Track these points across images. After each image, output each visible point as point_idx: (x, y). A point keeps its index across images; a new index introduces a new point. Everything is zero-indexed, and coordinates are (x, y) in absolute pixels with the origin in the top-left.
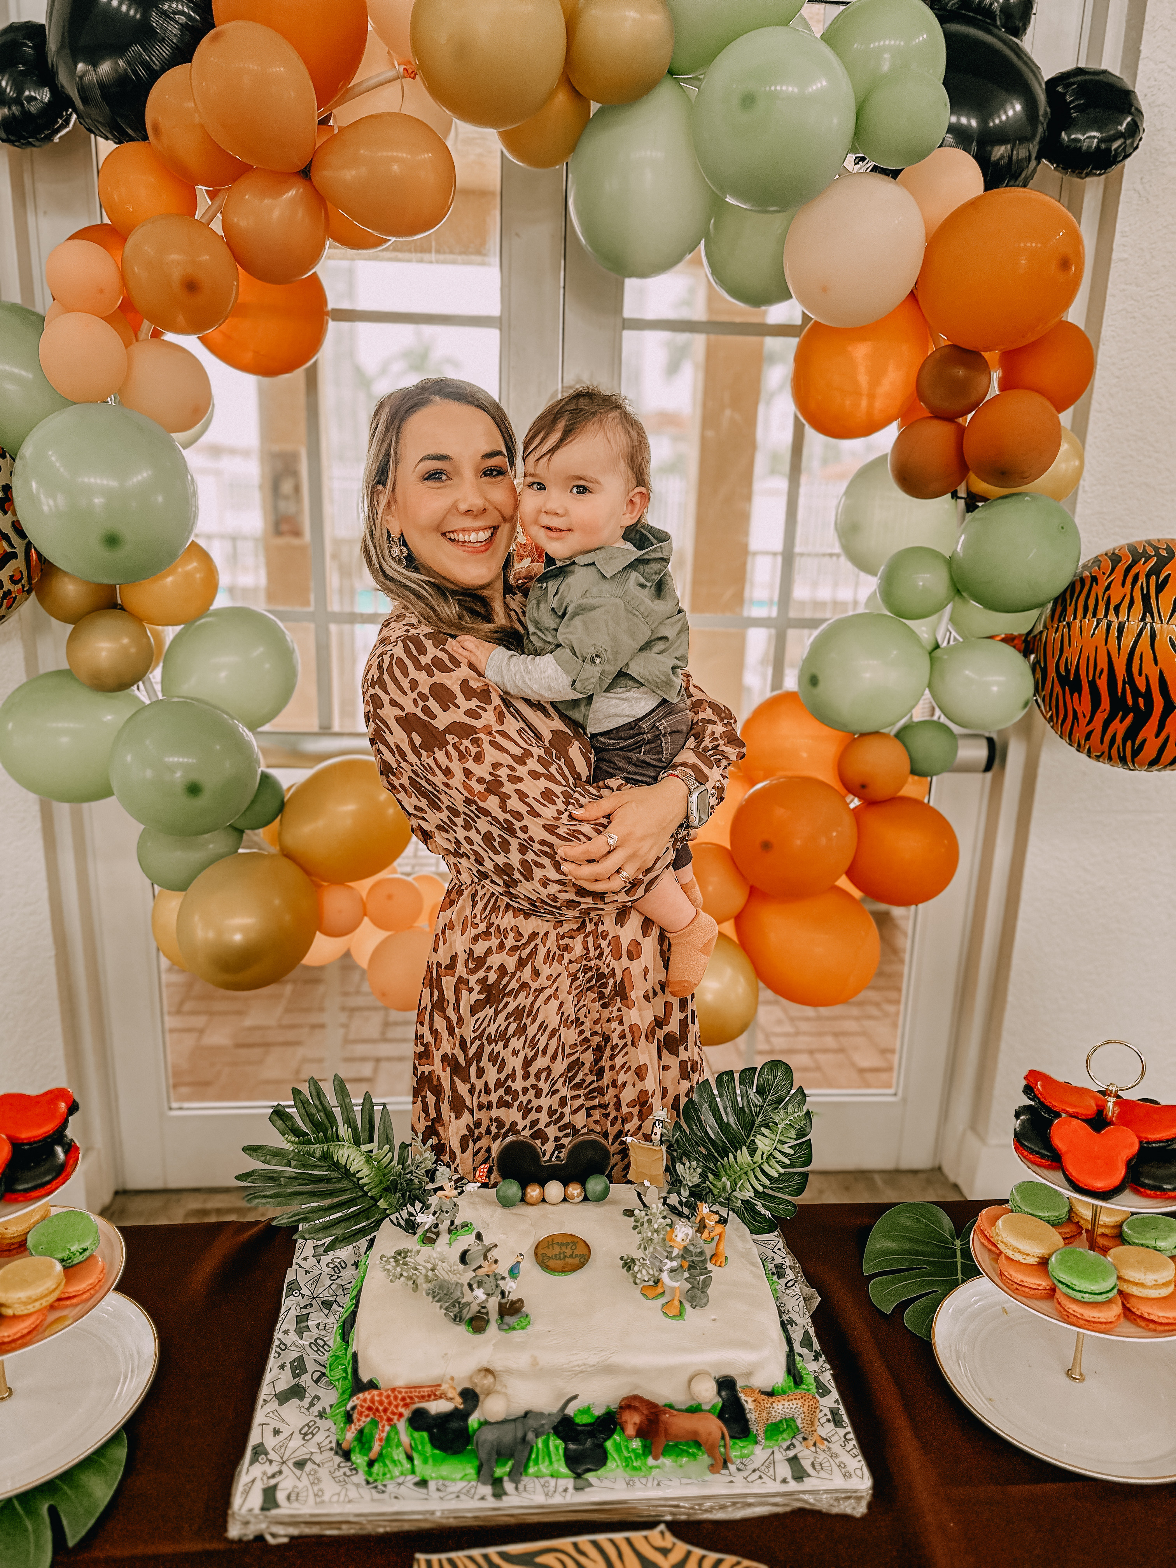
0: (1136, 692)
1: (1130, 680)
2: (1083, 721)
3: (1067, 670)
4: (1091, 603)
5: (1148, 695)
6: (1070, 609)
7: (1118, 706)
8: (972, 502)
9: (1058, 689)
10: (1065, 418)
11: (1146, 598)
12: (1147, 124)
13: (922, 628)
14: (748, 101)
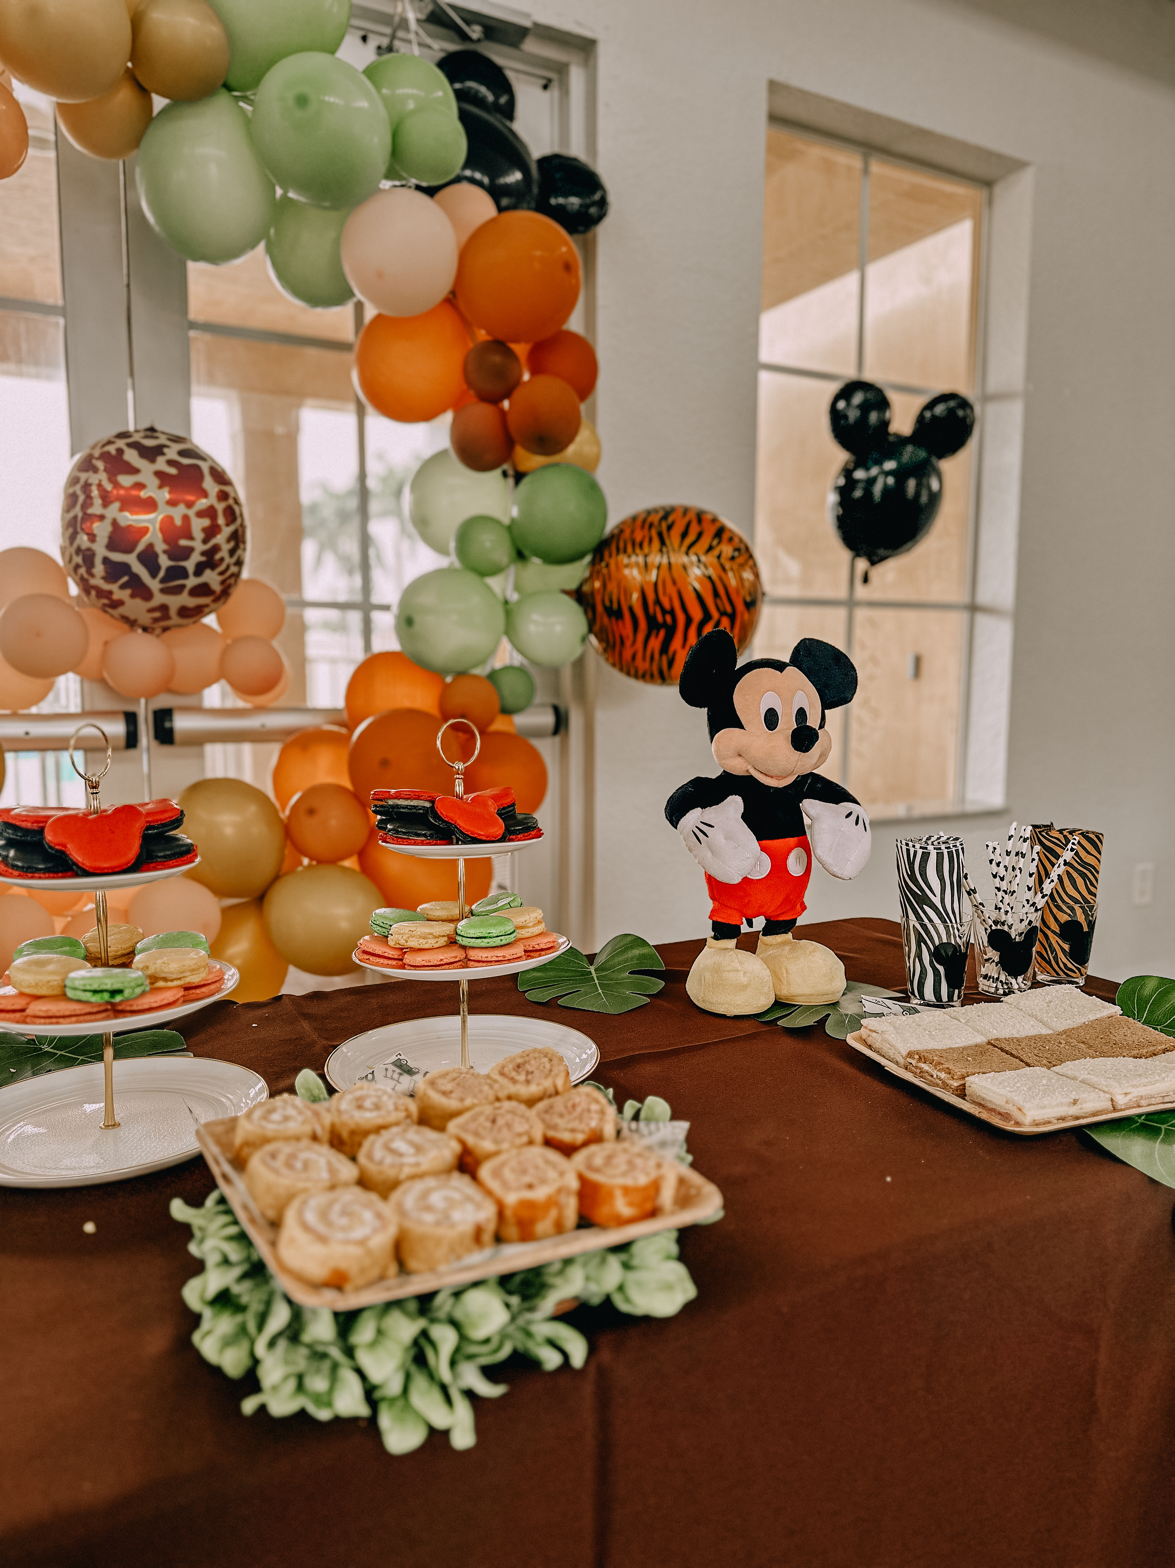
0: (664, 612)
1: (658, 602)
2: (628, 643)
3: (611, 601)
4: (621, 545)
5: (672, 612)
6: (606, 554)
7: (653, 625)
8: (519, 477)
9: (606, 620)
10: (583, 407)
11: (660, 536)
12: (611, 198)
13: (495, 583)
14: (302, 101)
